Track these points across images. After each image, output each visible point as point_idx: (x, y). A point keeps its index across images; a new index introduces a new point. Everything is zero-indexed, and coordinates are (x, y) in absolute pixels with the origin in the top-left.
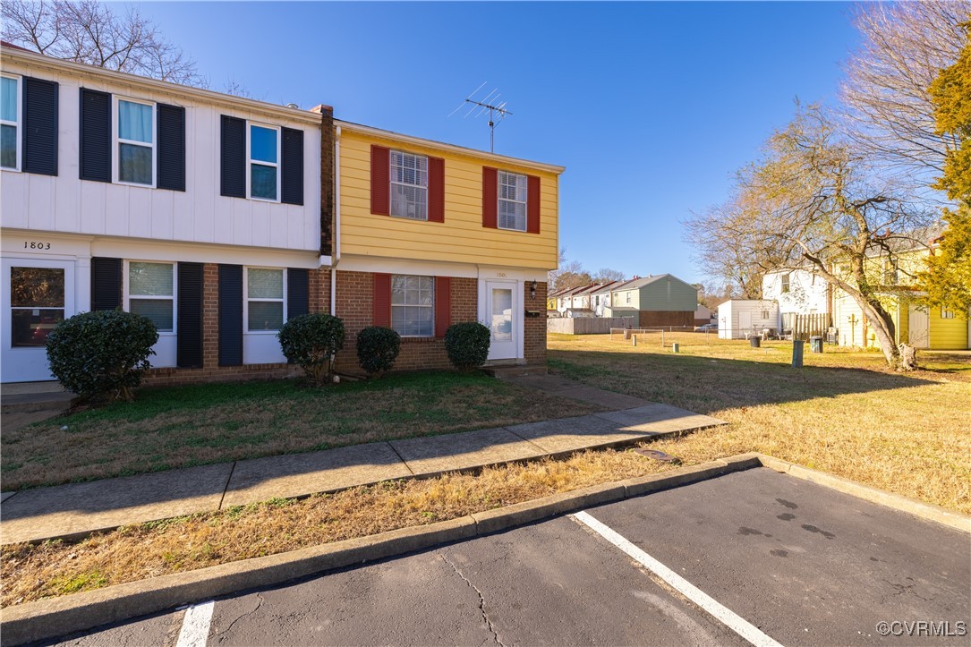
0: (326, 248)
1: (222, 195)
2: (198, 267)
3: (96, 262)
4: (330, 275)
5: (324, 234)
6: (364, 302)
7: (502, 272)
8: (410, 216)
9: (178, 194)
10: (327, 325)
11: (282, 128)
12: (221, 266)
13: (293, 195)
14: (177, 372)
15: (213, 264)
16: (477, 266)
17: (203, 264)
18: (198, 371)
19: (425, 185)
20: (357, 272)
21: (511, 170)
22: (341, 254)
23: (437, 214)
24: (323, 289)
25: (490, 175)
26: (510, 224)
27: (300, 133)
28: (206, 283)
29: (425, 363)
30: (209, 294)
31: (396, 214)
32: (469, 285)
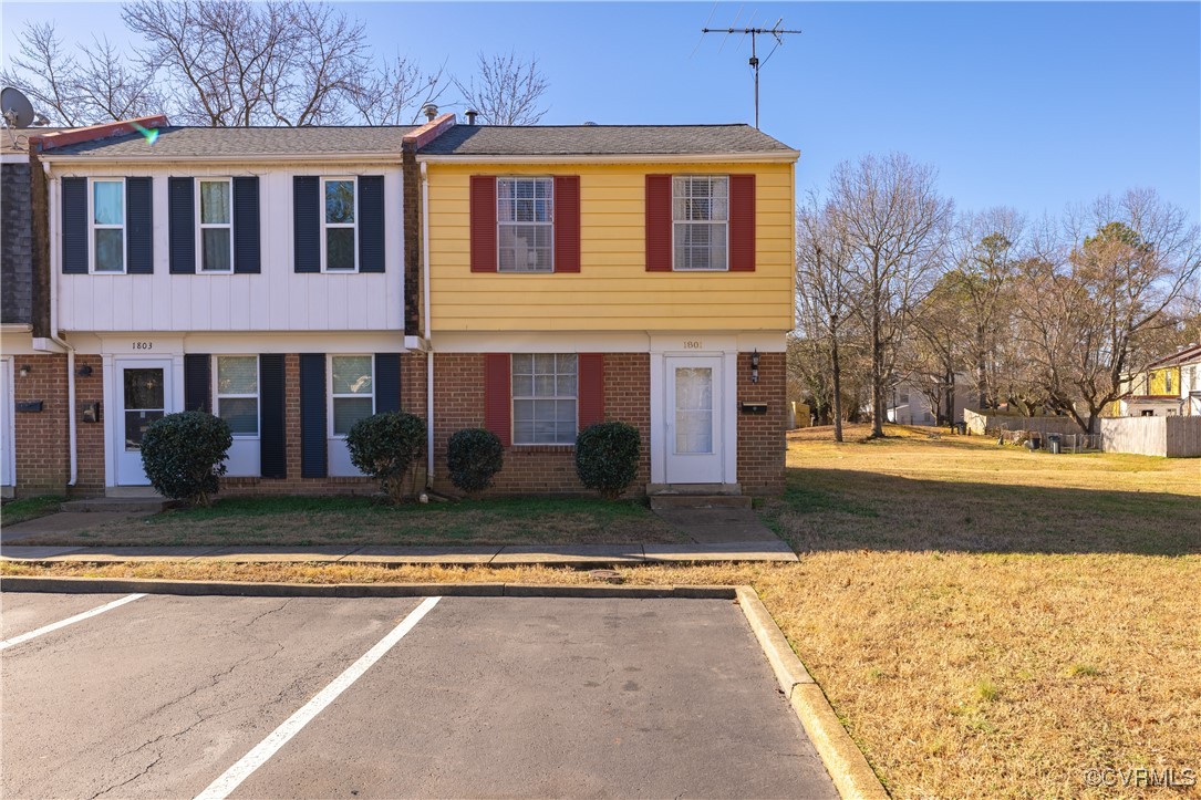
0: (412, 326)
1: (296, 272)
2: (281, 357)
3: (189, 359)
4: (426, 360)
5: (408, 308)
6: (473, 395)
7: (692, 340)
8: (530, 268)
9: (254, 276)
11: (359, 177)
12: (302, 356)
13: (373, 262)
14: (262, 482)
15: (294, 354)
16: (646, 333)
17: (284, 355)
18: (281, 482)
19: (550, 219)
20: (462, 354)
21: (696, 171)
22: (432, 331)
24: (417, 380)
27: (380, 179)
28: (287, 377)
30: (291, 391)
31: (508, 268)
32: (635, 364)
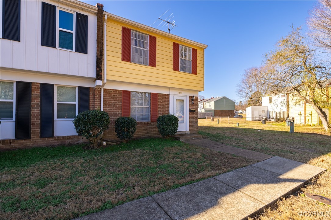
0: (99, 76)
1: (42, 45)
2: (29, 84)
4: (101, 91)
5: (98, 69)
6: (117, 104)
7: (180, 91)
8: (140, 63)
9: (15, 43)
10: (101, 116)
11: (76, 13)
12: (42, 84)
13: (82, 48)
14: (15, 142)
15: (37, 83)
16: (169, 88)
17: (31, 83)
18: (28, 141)
19: (147, 49)
20: (114, 90)
21: (185, 45)
22: (107, 80)
23: (153, 63)
24: (97, 98)
25: (176, 46)
26: (184, 69)
27: (86, 17)
28: (33, 93)
29: (146, 134)
30: (35, 99)
31: (134, 62)
32: (166, 97)
